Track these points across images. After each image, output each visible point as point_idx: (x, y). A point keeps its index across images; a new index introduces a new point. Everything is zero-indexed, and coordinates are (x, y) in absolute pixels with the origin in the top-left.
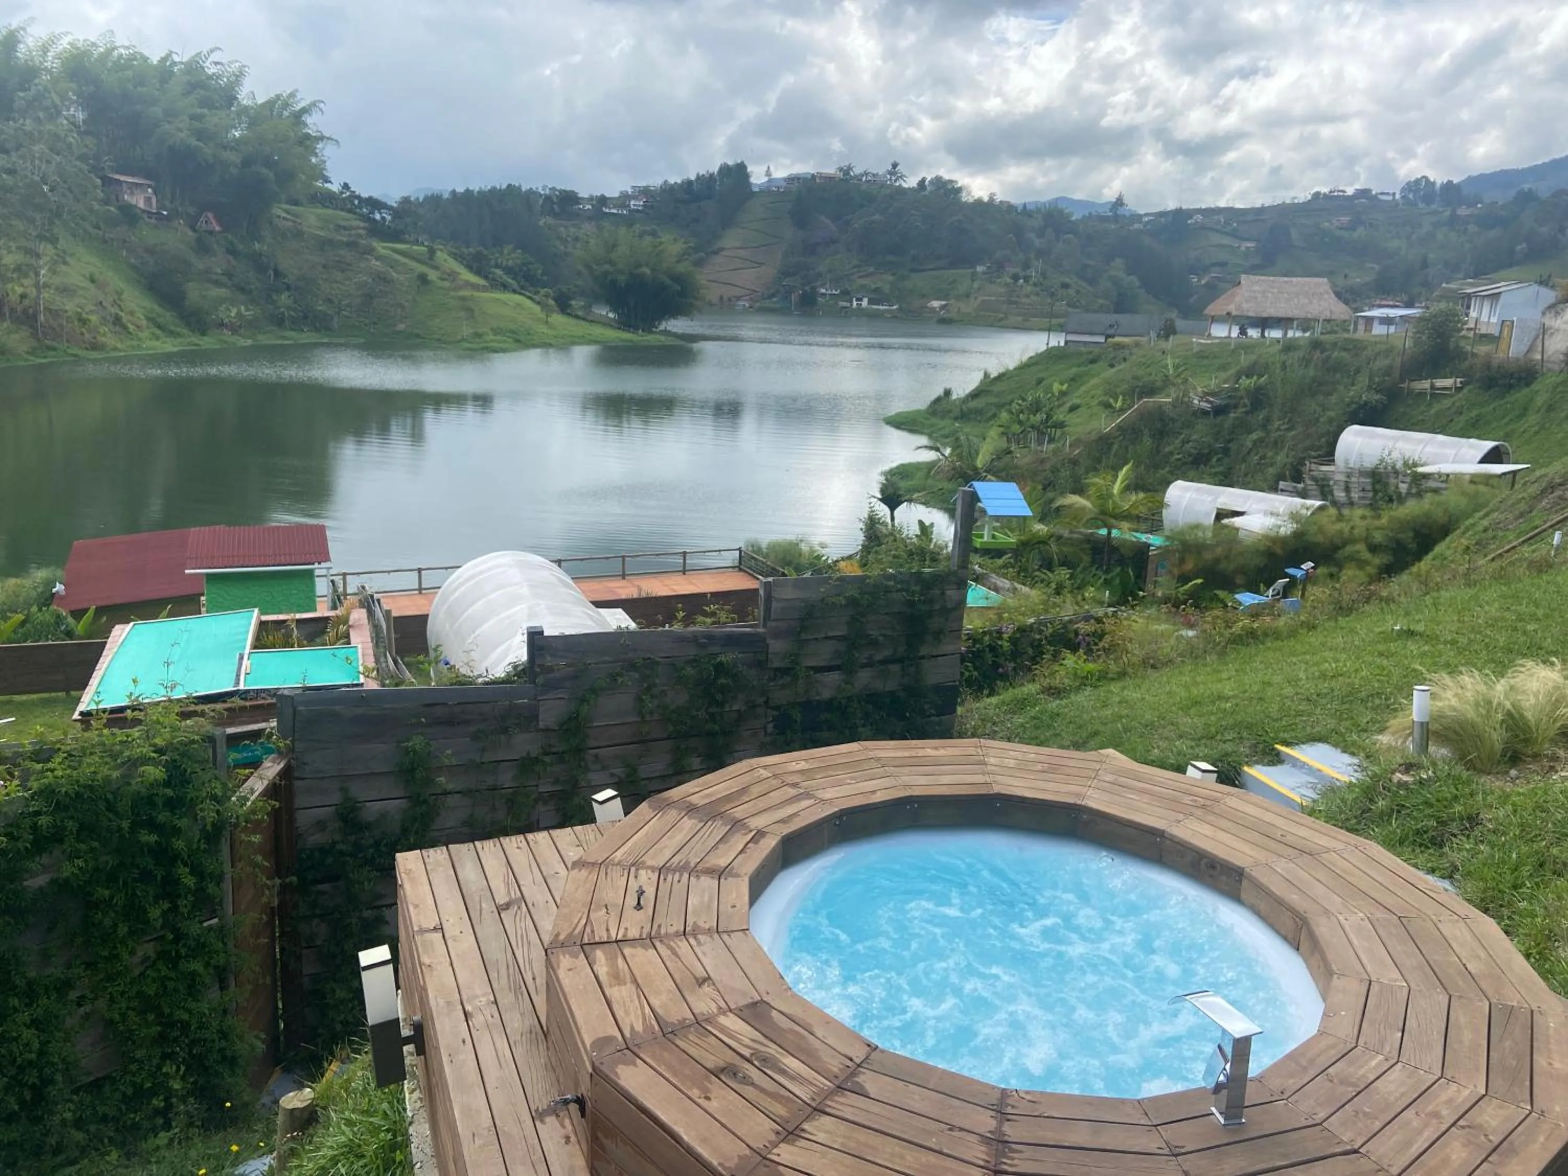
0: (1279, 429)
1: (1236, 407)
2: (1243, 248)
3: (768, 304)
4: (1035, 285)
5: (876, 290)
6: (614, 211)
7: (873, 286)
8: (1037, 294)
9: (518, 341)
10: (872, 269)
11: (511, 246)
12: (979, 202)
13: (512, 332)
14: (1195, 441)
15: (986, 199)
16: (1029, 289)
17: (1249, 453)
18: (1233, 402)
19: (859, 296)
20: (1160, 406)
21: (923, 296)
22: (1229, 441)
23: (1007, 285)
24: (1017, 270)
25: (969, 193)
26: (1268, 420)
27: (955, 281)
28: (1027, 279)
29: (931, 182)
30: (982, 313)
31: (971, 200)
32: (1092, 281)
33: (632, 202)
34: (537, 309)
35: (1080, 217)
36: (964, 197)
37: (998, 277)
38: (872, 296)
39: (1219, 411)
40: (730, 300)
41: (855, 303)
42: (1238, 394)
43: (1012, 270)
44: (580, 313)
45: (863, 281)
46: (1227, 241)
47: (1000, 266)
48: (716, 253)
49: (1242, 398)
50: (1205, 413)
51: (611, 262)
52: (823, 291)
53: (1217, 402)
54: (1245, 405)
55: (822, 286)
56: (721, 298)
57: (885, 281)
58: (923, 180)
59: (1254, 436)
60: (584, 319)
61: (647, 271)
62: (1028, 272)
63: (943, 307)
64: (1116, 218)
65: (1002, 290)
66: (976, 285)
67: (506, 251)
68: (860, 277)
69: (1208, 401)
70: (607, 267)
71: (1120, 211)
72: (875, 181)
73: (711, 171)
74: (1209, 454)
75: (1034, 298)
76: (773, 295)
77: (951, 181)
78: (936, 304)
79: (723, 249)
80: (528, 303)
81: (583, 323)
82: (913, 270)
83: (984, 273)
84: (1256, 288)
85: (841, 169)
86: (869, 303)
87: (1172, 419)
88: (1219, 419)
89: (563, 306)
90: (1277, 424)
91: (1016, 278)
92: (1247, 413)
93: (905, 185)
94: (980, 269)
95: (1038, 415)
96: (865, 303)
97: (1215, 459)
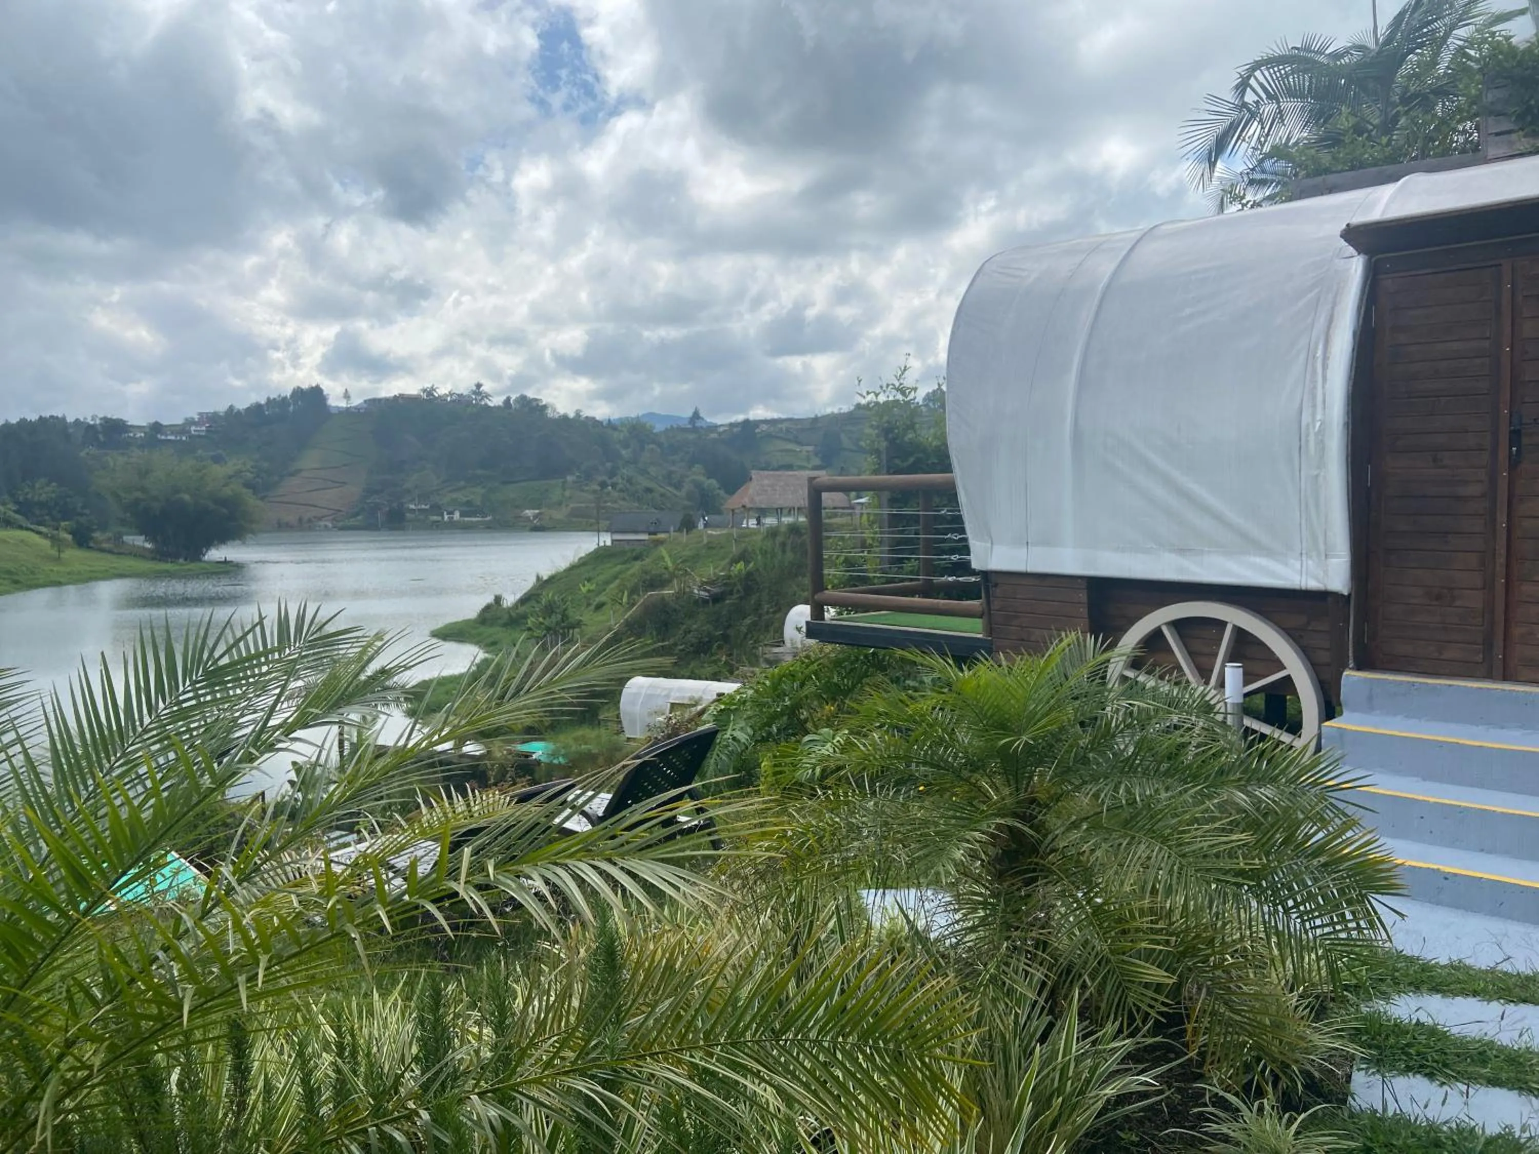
0: (768, 613)
1: (731, 593)
2: (804, 453)
3: (352, 522)
4: (621, 491)
5: (469, 503)
6: (172, 438)
7: (465, 499)
8: (624, 499)
9: (16, 582)
10: (462, 483)
11: (43, 480)
12: (565, 418)
13: (9, 572)
14: (696, 630)
15: (572, 415)
16: (615, 494)
17: (745, 638)
18: (729, 588)
19: (450, 509)
20: (663, 598)
21: (517, 507)
22: (729, 626)
23: (595, 492)
24: (605, 478)
25: (554, 410)
26: (758, 606)
27: (547, 490)
28: (614, 486)
29: (516, 400)
30: (574, 519)
31: (557, 416)
32: (678, 486)
33: (193, 428)
34: (46, 543)
35: (663, 429)
36: (550, 413)
37: (587, 485)
38: (465, 509)
39: (717, 599)
40: (310, 521)
41: (446, 517)
42: (732, 581)
43: (601, 478)
44: (105, 545)
45: (454, 495)
46: (790, 446)
47: (588, 476)
48: (292, 475)
49: (735, 585)
50: (705, 602)
51: (143, 489)
52: (412, 506)
53: (715, 590)
54: (738, 591)
55: (412, 501)
56: (300, 520)
57: (476, 494)
58: (508, 399)
59: (748, 621)
60: (110, 552)
61: (187, 497)
62: (615, 480)
63: (536, 516)
64: (695, 430)
65: (591, 497)
66: (567, 493)
67: (37, 485)
68: (450, 492)
69: (706, 590)
70: (139, 494)
71: (698, 424)
72: (460, 401)
73: (283, 395)
74: (709, 642)
75: (621, 502)
76: (357, 514)
77: (536, 400)
78: (529, 513)
79: (300, 471)
80: (36, 538)
81: (109, 556)
82: (505, 483)
83: (574, 482)
84: (766, 482)
85: (424, 391)
86: (461, 516)
87: (675, 610)
88: (718, 606)
89: (82, 539)
90: (766, 607)
91: (603, 485)
92: (741, 598)
93: (491, 404)
94: (570, 478)
95: (553, 616)
96: (457, 516)
97: (715, 646)
